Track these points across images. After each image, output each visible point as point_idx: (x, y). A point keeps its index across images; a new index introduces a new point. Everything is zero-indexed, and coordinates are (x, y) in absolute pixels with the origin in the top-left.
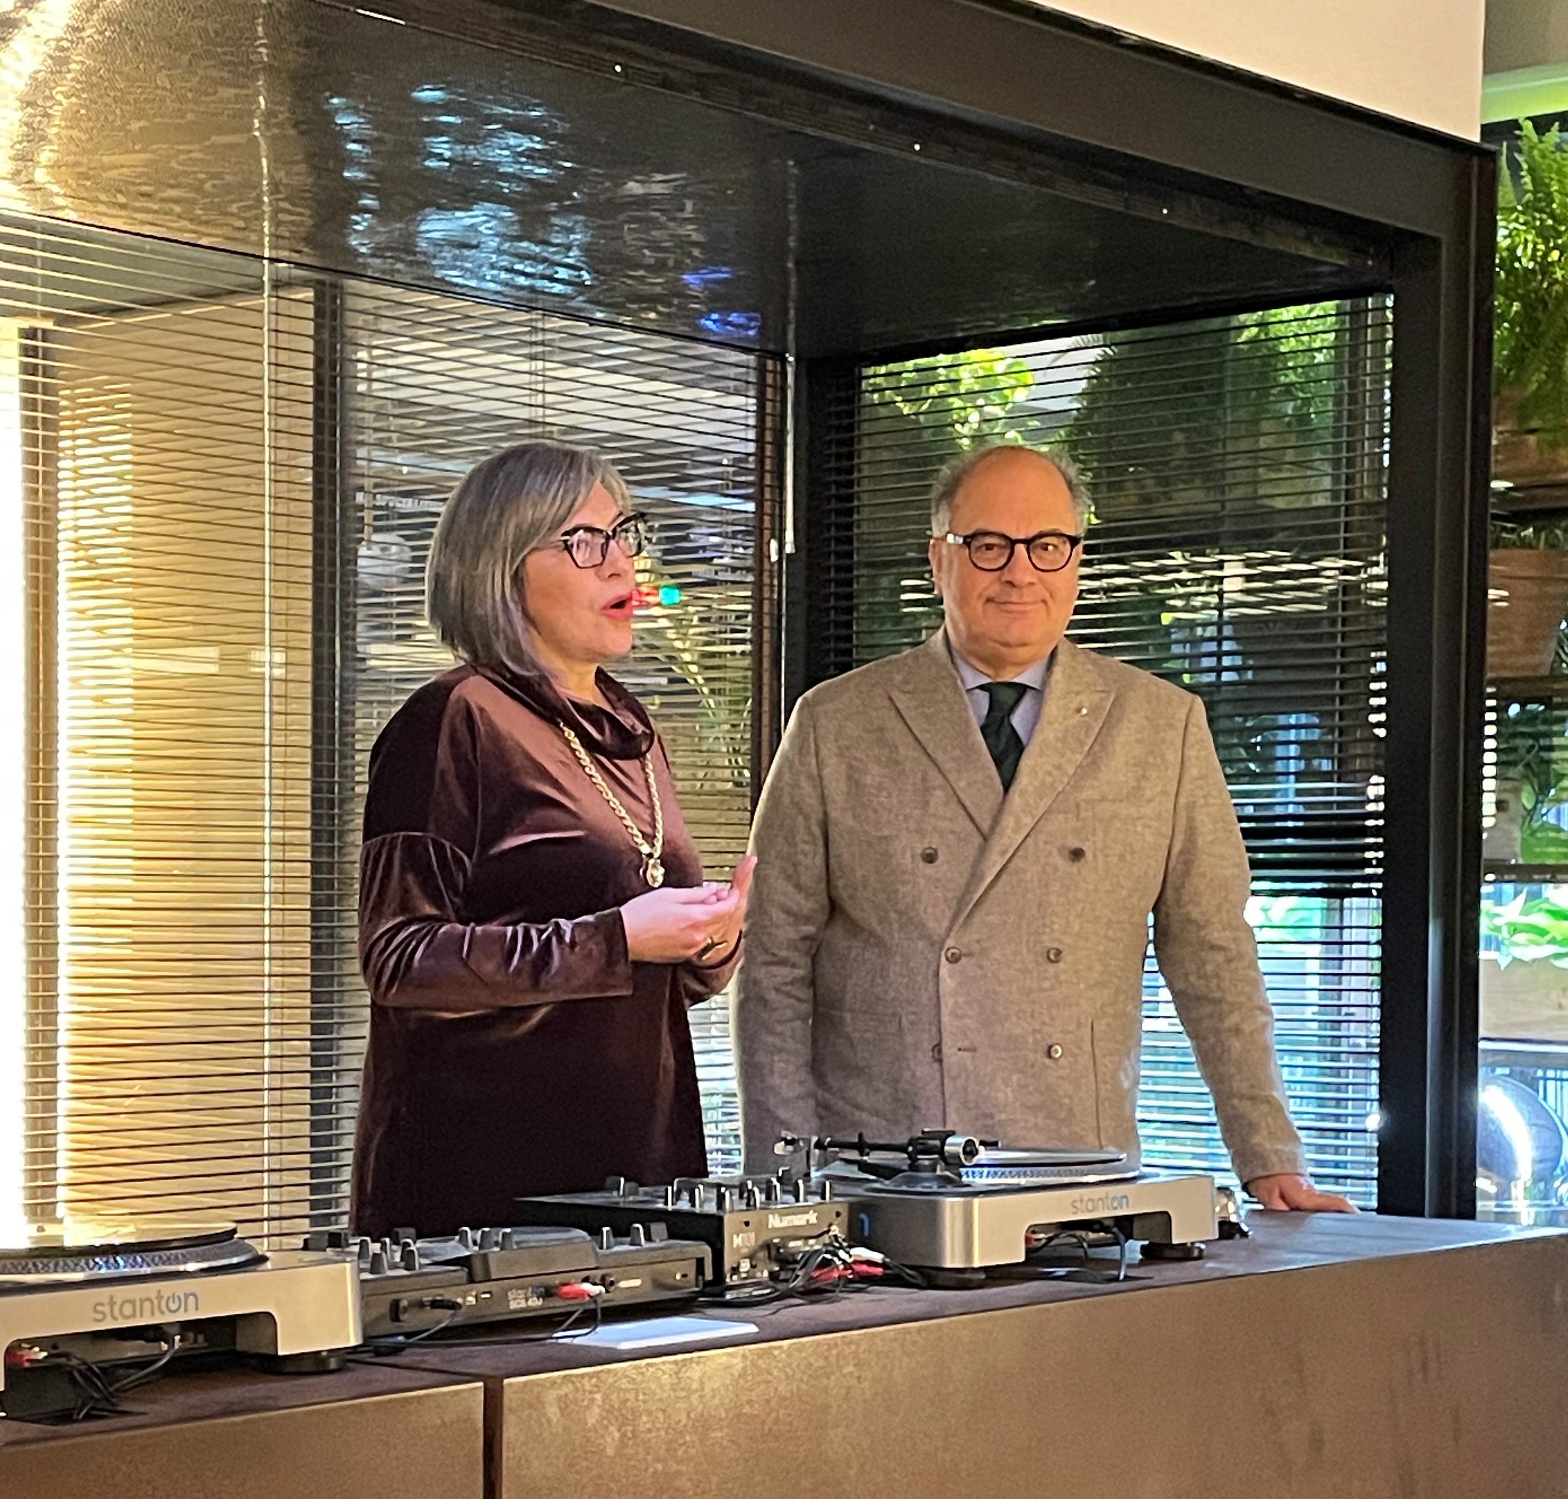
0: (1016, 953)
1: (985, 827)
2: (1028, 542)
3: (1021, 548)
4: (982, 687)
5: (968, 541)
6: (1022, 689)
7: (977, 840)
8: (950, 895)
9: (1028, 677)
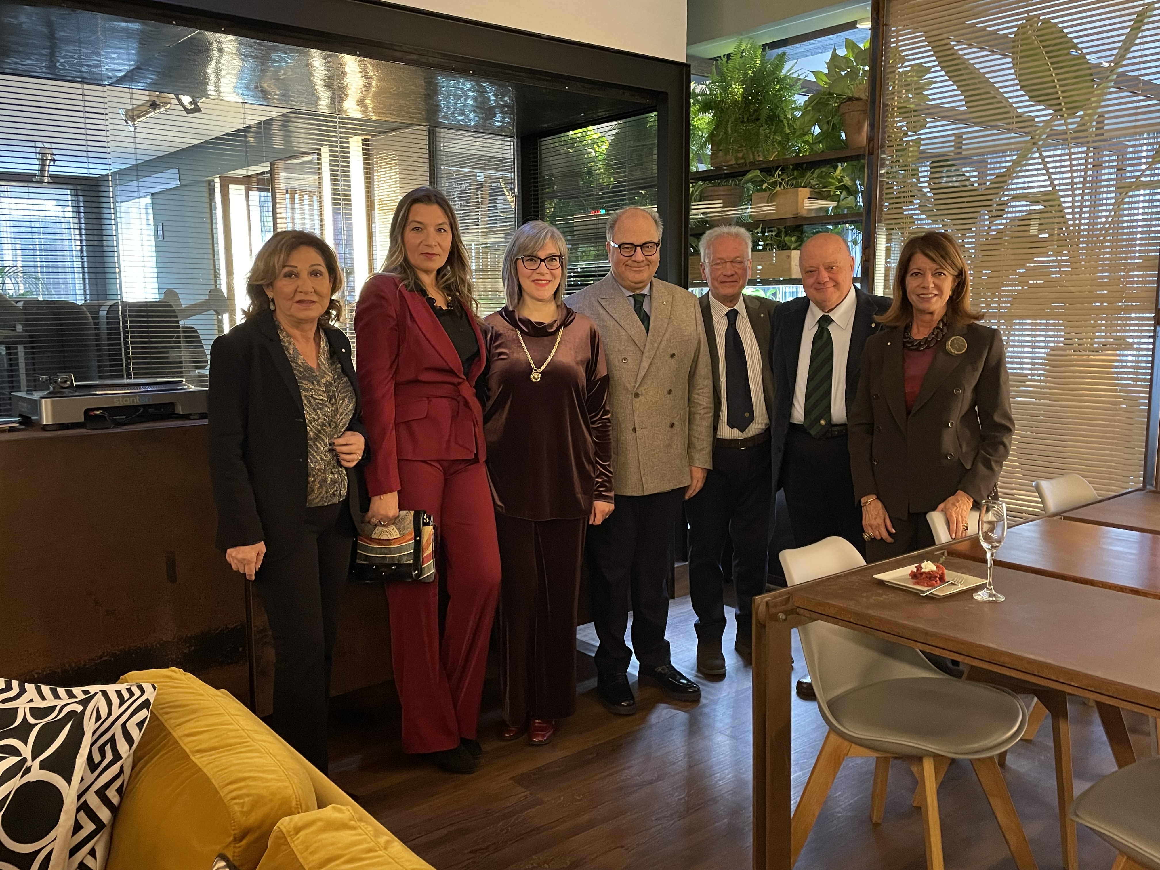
0: (658, 392)
1: (642, 348)
2: (641, 246)
3: (639, 248)
4: (630, 296)
5: (619, 246)
6: (644, 295)
7: (639, 353)
8: (633, 374)
9: (646, 291)
